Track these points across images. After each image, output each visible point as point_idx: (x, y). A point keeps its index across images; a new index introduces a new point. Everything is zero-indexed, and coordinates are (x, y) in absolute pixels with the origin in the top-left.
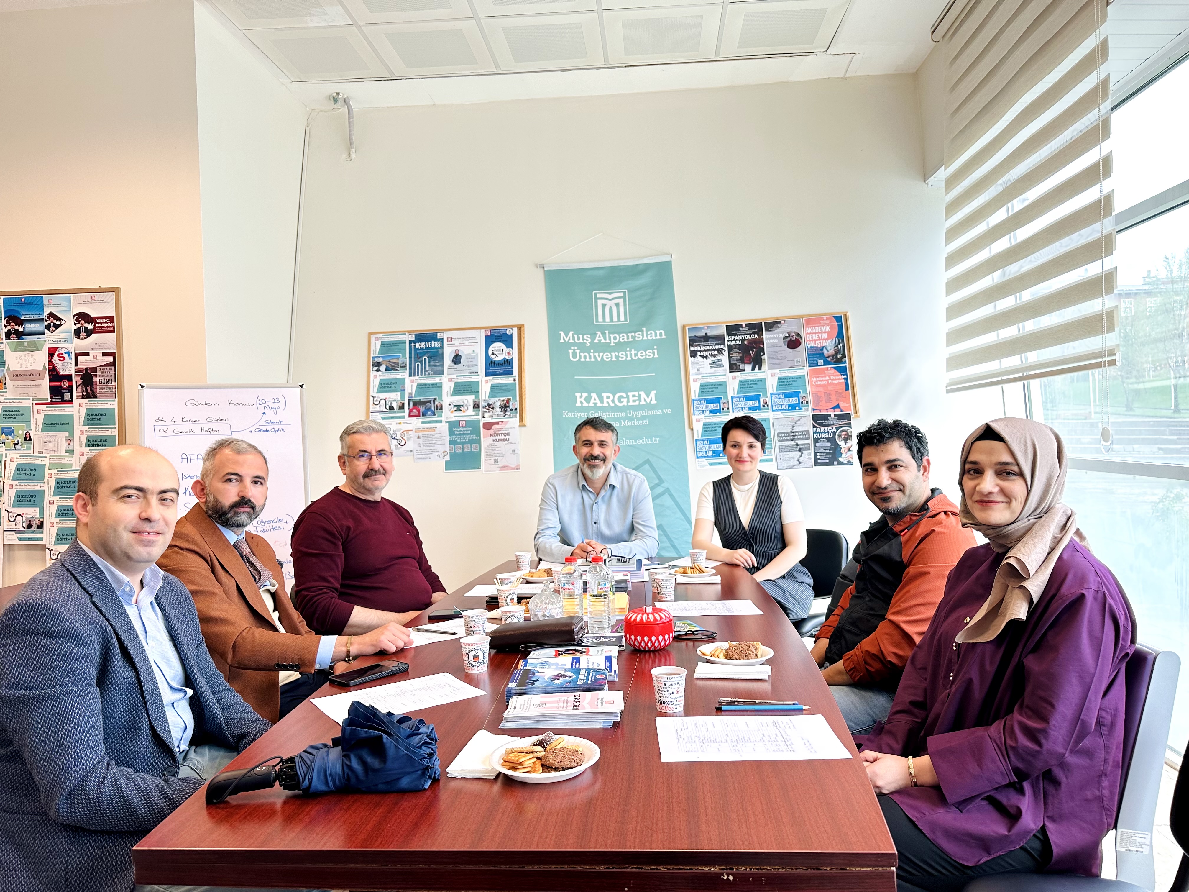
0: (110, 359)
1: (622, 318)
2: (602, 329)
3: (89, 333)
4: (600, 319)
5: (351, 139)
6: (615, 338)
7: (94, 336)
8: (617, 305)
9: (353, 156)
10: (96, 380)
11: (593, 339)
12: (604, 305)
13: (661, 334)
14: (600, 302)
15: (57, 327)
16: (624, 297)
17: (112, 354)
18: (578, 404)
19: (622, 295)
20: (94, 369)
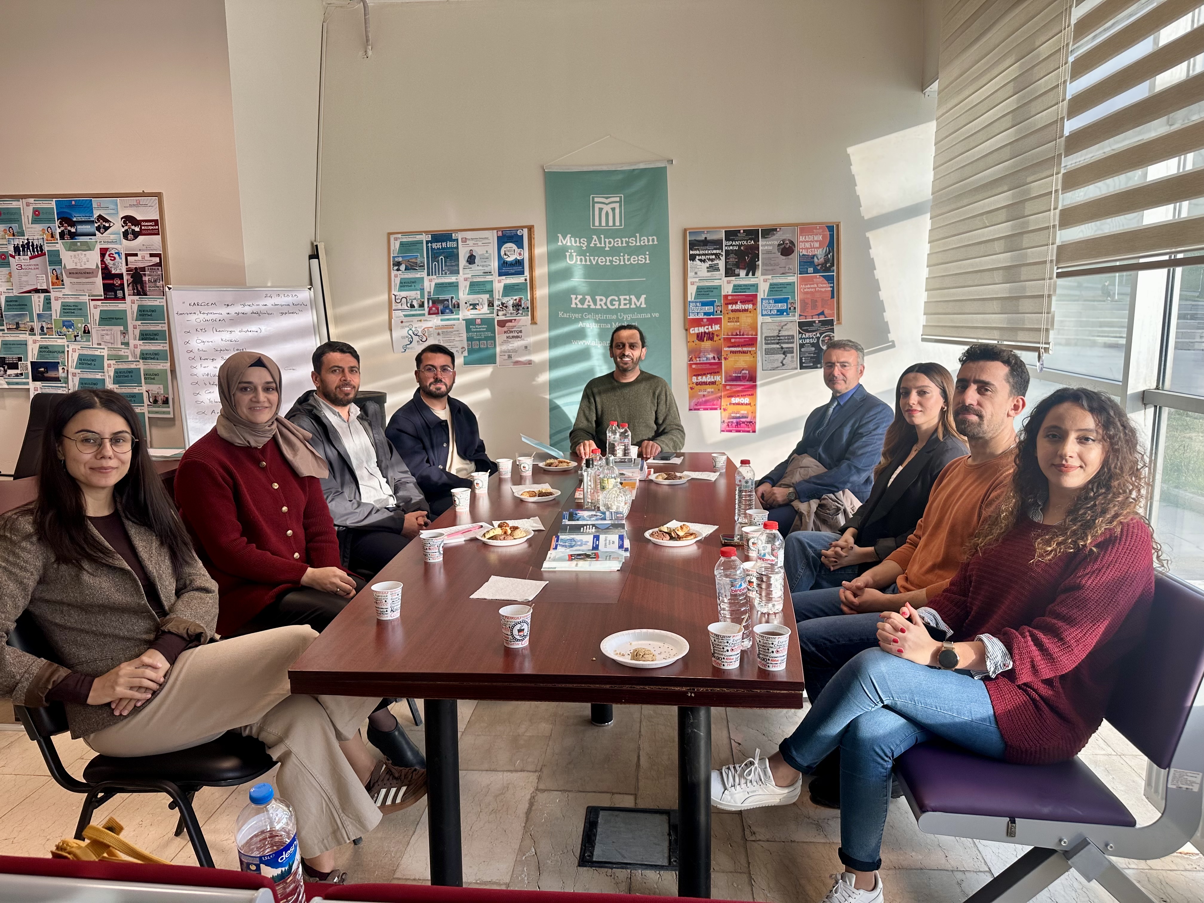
0: (157, 260)
1: (617, 223)
2: (598, 232)
3: (136, 235)
4: (597, 224)
5: (367, 37)
6: (610, 243)
7: (141, 238)
8: (613, 209)
9: (370, 53)
10: (146, 279)
11: (589, 242)
12: (601, 210)
13: (653, 240)
14: (597, 206)
15: (106, 229)
16: (620, 202)
17: (159, 255)
18: (573, 306)
19: (618, 199)
20: (143, 269)
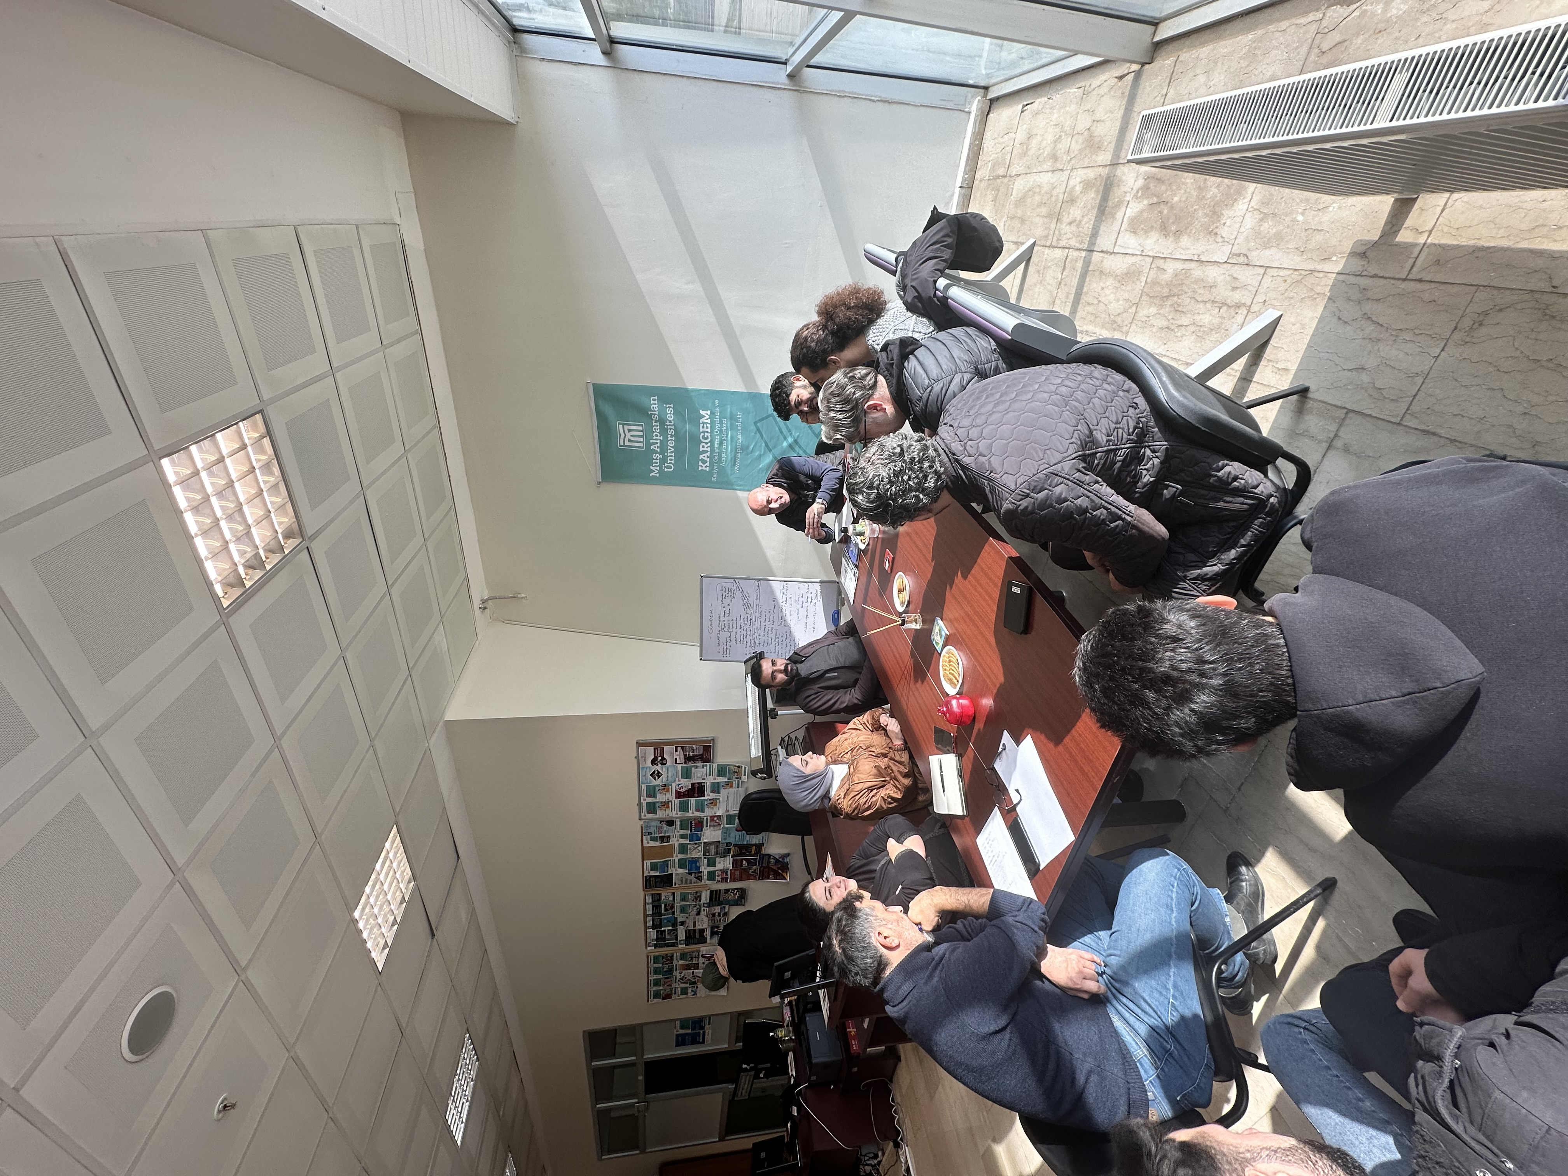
0: (679, 749)
1: (641, 428)
2: (648, 445)
3: (663, 759)
4: (641, 445)
5: (511, 597)
6: (656, 436)
7: (665, 756)
8: (629, 431)
9: (523, 595)
11: (656, 452)
12: (630, 441)
13: (654, 400)
14: (627, 443)
15: (659, 772)
16: (623, 425)
17: (676, 748)
18: (707, 469)
19: (621, 426)
20: (685, 756)
